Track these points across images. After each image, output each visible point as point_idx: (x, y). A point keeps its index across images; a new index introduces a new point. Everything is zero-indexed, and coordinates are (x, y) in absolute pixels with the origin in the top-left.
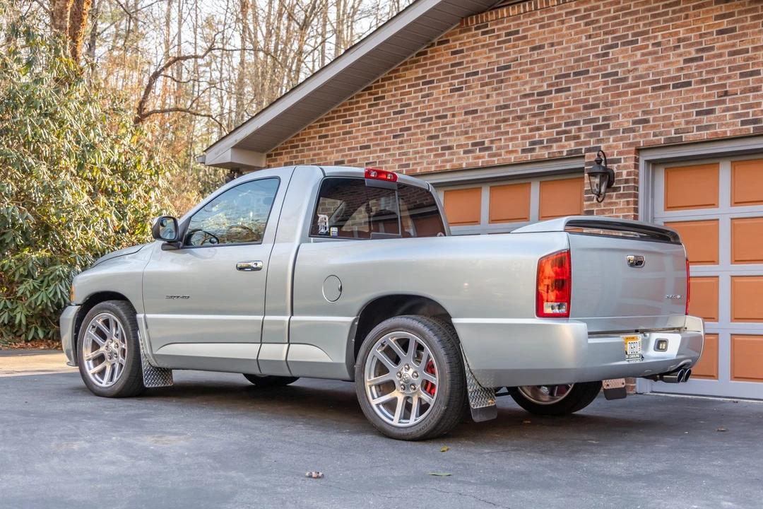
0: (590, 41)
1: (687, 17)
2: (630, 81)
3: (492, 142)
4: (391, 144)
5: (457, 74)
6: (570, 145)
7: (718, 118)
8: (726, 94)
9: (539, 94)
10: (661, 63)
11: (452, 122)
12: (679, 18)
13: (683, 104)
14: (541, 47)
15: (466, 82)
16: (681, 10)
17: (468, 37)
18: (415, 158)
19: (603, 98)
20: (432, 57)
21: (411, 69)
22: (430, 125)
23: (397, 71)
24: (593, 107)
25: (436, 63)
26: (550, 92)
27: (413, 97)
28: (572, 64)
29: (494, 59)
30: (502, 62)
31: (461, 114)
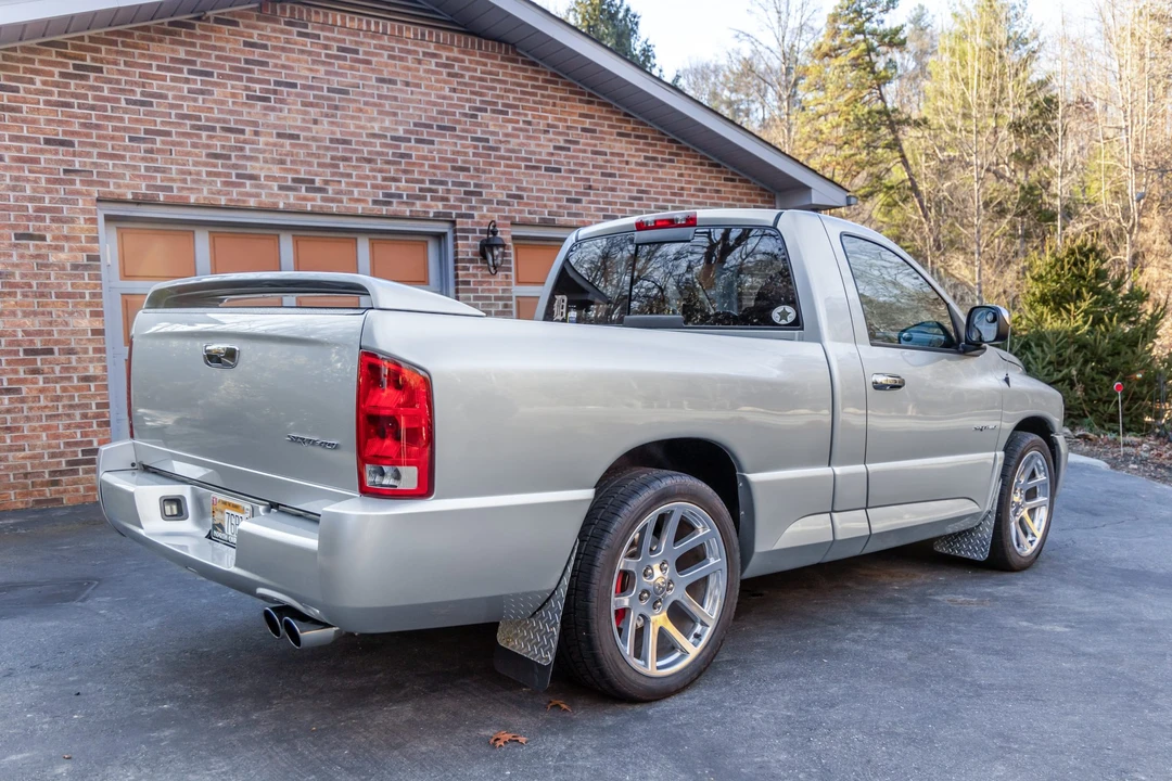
0: (456, 95)
1: (554, 105)
2: (502, 153)
3: (326, 182)
4: (125, 148)
5: (256, 76)
6: (437, 206)
7: (585, 208)
8: (590, 187)
10: (533, 142)
11: (254, 142)
12: (547, 104)
13: (554, 189)
14: (392, 82)
15: (275, 92)
16: (549, 97)
17: (274, 30)
19: (474, 162)
20: (206, 37)
22: (210, 137)
24: (462, 169)
26: (408, 140)
27: (169, 86)
28: (435, 114)
29: (321, 74)
30: (335, 82)
31: (271, 135)
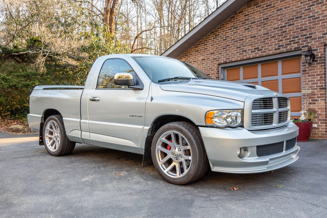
0: (302, 4)
2: (321, 18)
3: (262, 47)
4: (222, 51)
5: (247, 23)
6: (295, 45)
9: (281, 27)
11: (246, 41)
14: (281, 9)
15: (251, 26)
17: (251, 9)
18: (232, 56)
19: (309, 26)
20: (237, 18)
21: (229, 23)
22: (237, 43)
23: (223, 25)
24: (304, 30)
25: (238, 20)
26: (286, 26)
27: (230, 33)
28: (295, 14)
29: (262, 16)
30: (265, 17)
31: (249, 38)
